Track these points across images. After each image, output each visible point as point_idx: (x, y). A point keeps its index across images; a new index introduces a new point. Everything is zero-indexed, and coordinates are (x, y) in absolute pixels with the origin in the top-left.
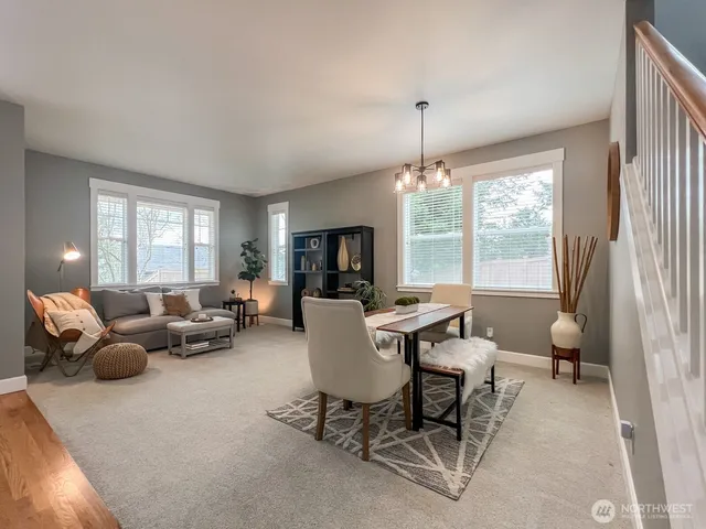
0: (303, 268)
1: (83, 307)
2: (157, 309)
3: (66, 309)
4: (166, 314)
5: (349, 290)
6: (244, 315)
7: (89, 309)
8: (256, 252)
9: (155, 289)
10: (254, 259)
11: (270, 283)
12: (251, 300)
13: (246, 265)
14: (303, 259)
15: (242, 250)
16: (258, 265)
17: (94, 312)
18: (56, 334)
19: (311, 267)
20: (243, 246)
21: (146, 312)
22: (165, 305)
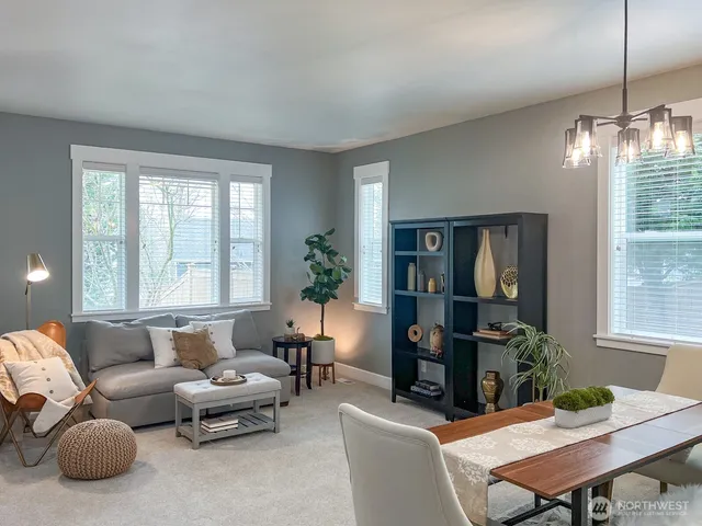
0: (411, 286)
1: (54, 354)
2: (165, 354)
3: (31, 359)
4: (178, 364)
5: (496, 336)
6: (310, 365)
7: (63, 357)
8: (331, 253)
9: (163, 320)
10: (328, 265)
11: (357, 307)
12: (321, 337)
13: (313, 276)
14: (411, 269)
15: (306, 250)
16: (334, 277)
17: (70, 361)
18: (13, 399)
19: (426, 286)
20: (309, 242)
21: (148, 358)
22: (177, 349)
